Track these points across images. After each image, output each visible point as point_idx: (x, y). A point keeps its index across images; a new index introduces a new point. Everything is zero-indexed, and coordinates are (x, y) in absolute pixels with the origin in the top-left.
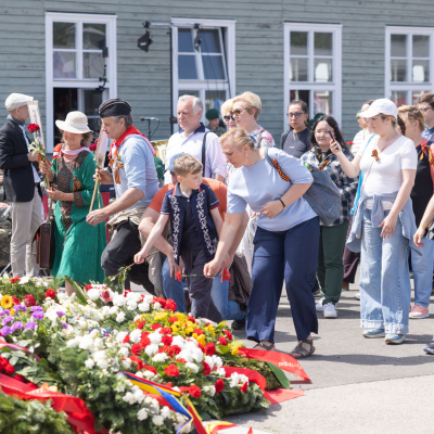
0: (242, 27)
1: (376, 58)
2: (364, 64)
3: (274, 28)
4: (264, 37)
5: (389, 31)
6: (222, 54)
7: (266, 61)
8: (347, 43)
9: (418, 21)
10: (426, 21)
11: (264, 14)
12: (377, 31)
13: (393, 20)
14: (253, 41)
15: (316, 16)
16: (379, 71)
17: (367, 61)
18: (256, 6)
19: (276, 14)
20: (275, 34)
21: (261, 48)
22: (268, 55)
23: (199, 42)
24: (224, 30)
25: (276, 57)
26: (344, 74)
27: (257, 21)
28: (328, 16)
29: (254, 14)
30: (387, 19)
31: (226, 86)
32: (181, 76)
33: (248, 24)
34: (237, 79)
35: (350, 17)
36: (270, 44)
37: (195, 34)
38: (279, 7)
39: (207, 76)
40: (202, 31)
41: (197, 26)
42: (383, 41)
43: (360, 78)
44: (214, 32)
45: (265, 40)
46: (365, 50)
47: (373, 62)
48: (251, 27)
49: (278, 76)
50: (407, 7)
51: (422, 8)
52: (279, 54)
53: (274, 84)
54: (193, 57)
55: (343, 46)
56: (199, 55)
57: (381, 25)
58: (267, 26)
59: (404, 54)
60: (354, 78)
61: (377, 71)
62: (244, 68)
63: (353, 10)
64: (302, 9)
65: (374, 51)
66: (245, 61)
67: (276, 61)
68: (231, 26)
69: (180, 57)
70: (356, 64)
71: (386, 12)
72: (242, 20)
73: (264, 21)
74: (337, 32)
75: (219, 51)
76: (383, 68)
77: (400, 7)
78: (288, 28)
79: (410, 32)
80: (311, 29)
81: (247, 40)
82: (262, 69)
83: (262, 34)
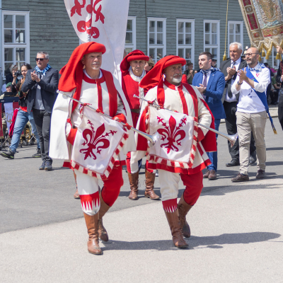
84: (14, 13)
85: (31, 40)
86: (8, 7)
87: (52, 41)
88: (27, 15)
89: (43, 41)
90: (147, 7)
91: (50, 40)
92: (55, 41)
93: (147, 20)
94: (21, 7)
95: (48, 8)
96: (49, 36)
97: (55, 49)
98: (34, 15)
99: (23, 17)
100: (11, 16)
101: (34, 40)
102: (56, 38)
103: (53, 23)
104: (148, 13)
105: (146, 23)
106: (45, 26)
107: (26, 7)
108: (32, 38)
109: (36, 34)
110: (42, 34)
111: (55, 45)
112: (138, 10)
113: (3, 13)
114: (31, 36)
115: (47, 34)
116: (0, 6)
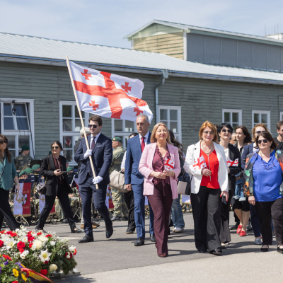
0: (37, 103)
1: (107, 119)
3: (54, 103)
4: (49, 108)
6: (27, 117)
7: (50, 120)
11: (49, 96)
14: (43, 110)
16: (109, 126)
18: (45, 92)
19: (55, 96)
20: (55, 107)
21: (48, 114)
22: (51, 117)
23: (15, 110)
24: (28, 104)
25: (55, 118)
27: (45, 99)
29: (44, 96)
31: (30, 133)
32: (5, 128)
33: (40, 101)
34: (35, 130)
36: (52, 111)
37: (12, 106)
38: (57, 93)
39: (19, 128)
40: (16, 105)
41: (13, 102)
44: (23, 105)
45: (49, 110)
48: (42, 103)
49: (56, 128)
52: (57, 117)
53: (54, 132)
54: (12, 118)
56: (14, 117)
58: (51, 102)
61: (107, 126)
62: (38, 124)
64: (69, 94)
66: (39, 120)
67: (55, 120)
68: (31, 102)
69: (5, 118)
72: (37, 99)
73: (49, 100)
75: (26, 115)
76: (111, 124)
78: (61, 103)
80: (73, 104)
81: (40, 110)
82: (48, 124)
83: (48, 106)
84: (168, 108)
85: (182, 130)
86: (163, 102)
88: (179, 109)
89: (192, 131)
90: (280, 103)
91: (198, 130)
93: (279, 114)
94: (174, 103)
95: (197, 104)
96: (198, 127)
98: (185, 109)
99: (176, 111)
100: (166, 110)
101: (185, 130)
103: (201, 116)
104: (280, 108)
105: (279, 117)
106: (194, 119)
107: (178, 103)
108: (184, 128)
109: (187, 125)
110: (191, 125)
112: (272, 105)
113: (159, 108)
114: (182, 127)
115: (196, 125)
116: (157, 102)
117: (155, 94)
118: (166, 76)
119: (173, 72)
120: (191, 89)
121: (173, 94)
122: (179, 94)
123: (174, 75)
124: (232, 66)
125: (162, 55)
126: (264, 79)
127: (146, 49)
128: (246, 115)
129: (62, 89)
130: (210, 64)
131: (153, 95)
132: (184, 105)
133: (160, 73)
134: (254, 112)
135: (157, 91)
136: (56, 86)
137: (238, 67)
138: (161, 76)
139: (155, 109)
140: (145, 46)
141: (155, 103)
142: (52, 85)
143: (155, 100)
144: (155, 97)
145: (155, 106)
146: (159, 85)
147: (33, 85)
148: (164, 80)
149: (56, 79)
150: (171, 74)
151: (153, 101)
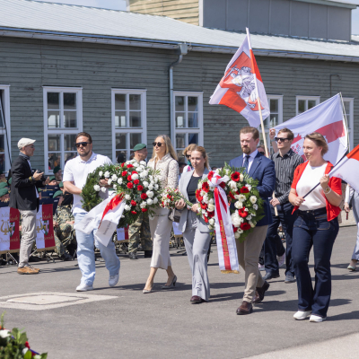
0: (14, 90)
1: (106, 110)
2: (98, 115)
3: (36, 90)
4: (29, 96)
5: (114, 92)
6: (1, 109)
7: (31, 114)
8: (86, 100)
9: (133, 84)
10: (138, 85)
11: (29, 80)
12: (106, 92)
13: (116, 84)
14: (22, 99)
15: (65, 81)
16: (108, 120)
17: (100, 113)
18: (24, 75)
19: (38, 80)
20: (37, 94)
21: (28, 104)
22: (33, 109)
24: (1, 91)
25: (38, 111)
26: (84, 122)
27: (25, 85)
28: (73, 82)
29: (23, 80)
30: (113, 83)
31: (4, 131)
33: (18, 88)
34: (12, 126)
35: (88, 82)
36: (34, 101)
38: (40, 76)
42: (110, 98)
43: (95, 124)
45: (30, 99)
46: (98, 105)
47: (104, 113)
48: (21, 90)
49: (40, 124)
50: (125, 75)
51: (135, 76)
52: (40, 108)
53: (37, 130)
55: (83, 102)
57: (108, 87)
58: (32, 89)
59: (124, 108)
60: (91, 125)
61: (106, 120)
62: (16, 119)
63: (90, 77)
64: (55, 77)
65: (104, 105)
66: (17, 114)
67: (38, 114)
68: (7, 89)
70: (92, 115)
71: (111, 79)
72: (14, 85)
73: (30, 85)
74: (79, 92)
77: (120, 75)
78: (46, 90)
79: (128, 92)
80: (62, 91)
81: (18, 99)
82: (29, 119)
83: (28, 94)
84: (187, 94)
85: (204, 124)
86: (180, 87)
87: (228, 126)
88: (200, 95)
89: (218, 126)
90: (333, 85)
91: (225, 124)
92: (231, 125)
94: (194, 87)
96: (225, 120)
97: (231, 134)
98: (207, 96)
99: (196, 98)
100: (183, 98)
101: (208, 124)
102: (232, 122)
104: (333, 92)
106: (220, 109)
107: (199, 87)
108: (206, 122)
109: (210, 117)
110: (217, 117)
111: (231, 130)
112: (322, 88)
113: (174, 94)
114: (204, 119)
115: (222, 117)
116: (171, 87)
117: (169, 75)
118: (184, 51)
119: (194, 45)
120: (216, 68)
121: (192, 75)
122: (200, 75)
123: (194, 49)
124: (263, 34)
125: (170, 19)
126: (313, 53)
127: (146, 11)
128: (288, 102)
129: (47, 71)
130: (233, 31)
131: (166, 77)
132: (207, 90)
133: (176, 47)
134: (299, 98)
135: (171, 71)
136: (39, 66)
137: (270, 35)
138: (177, 51)
139: (169, 97)
140: (144, 7)
141: (169, 88)
142: (33, 66)
143: (169, 84)
144: (169, 80)
145: (169, 92)
146: (175, 63)
147: (8, 65)
148: (181, 57)
149: (39, 57)
150: (190, 49)
151: (166, 86)
